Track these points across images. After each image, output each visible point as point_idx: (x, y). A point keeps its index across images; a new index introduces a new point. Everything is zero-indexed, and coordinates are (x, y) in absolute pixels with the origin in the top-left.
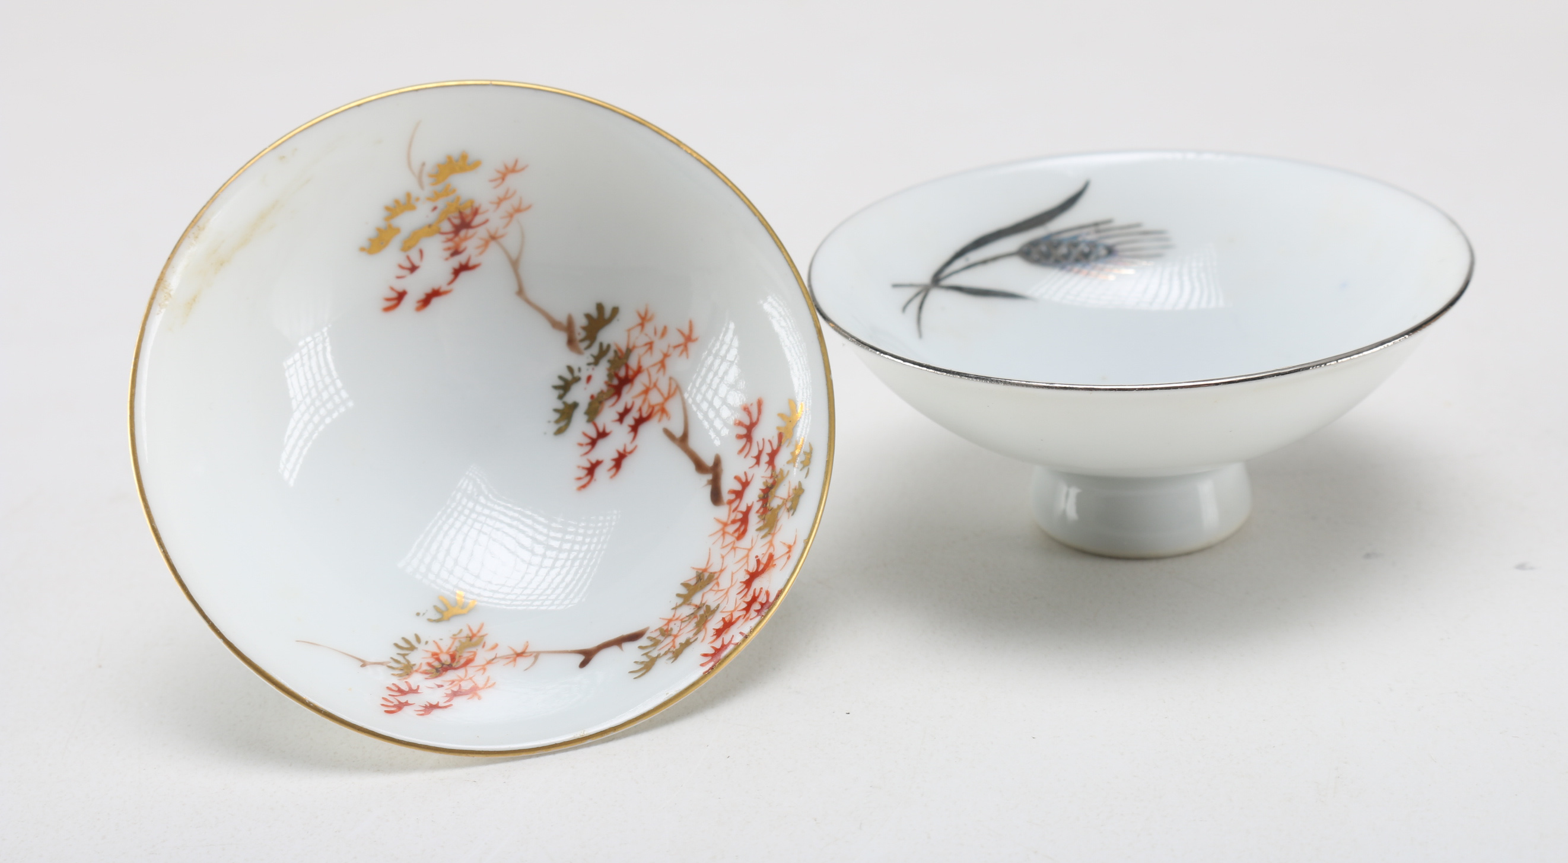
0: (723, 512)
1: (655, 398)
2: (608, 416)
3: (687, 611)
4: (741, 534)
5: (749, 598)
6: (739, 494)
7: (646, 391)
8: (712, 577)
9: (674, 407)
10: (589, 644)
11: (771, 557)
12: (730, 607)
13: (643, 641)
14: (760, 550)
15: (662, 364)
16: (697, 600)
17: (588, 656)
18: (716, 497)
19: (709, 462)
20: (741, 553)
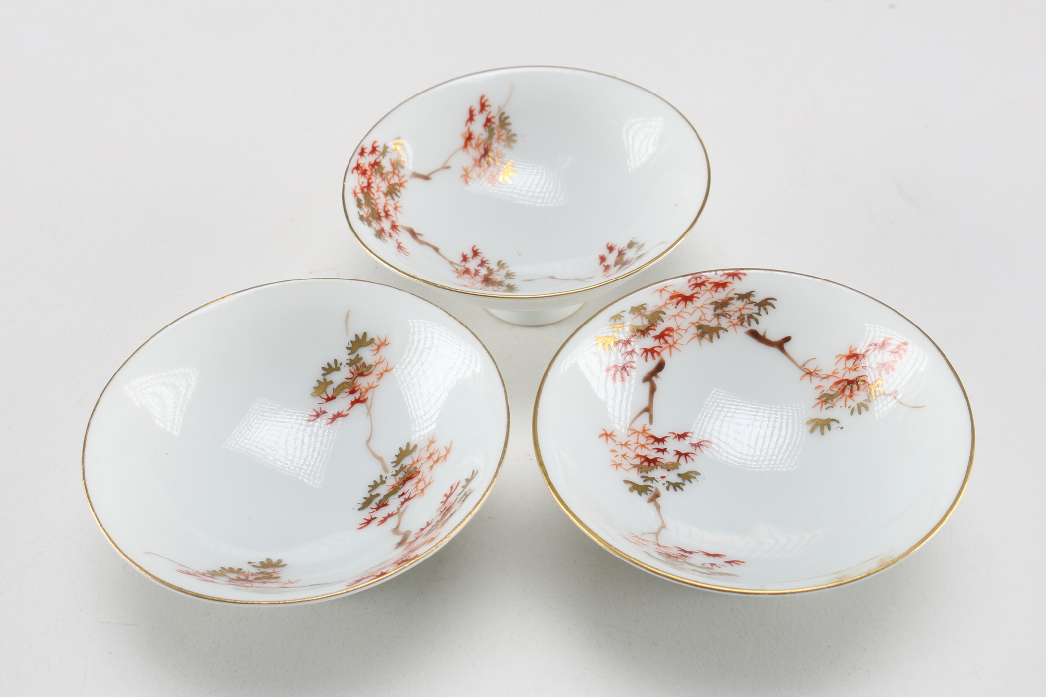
0: (665, 355)
1: (642, 440)
2: (669, 457)
3: (724, 323)
4: (669, 330)
5: (698, 289)
6: (652, 351)
7: (643, 446)
8: (700, 327)
9: (638, 427)
10: (775, 351)
11: (672, 298)
12: (708, 295)
13: (754, 326)
14: (671, 310)
15: (626, 444)
16: (714, 324)
17: (780, 345)
18: (660, 366)
19: (648, 384)
20: (679, 320)
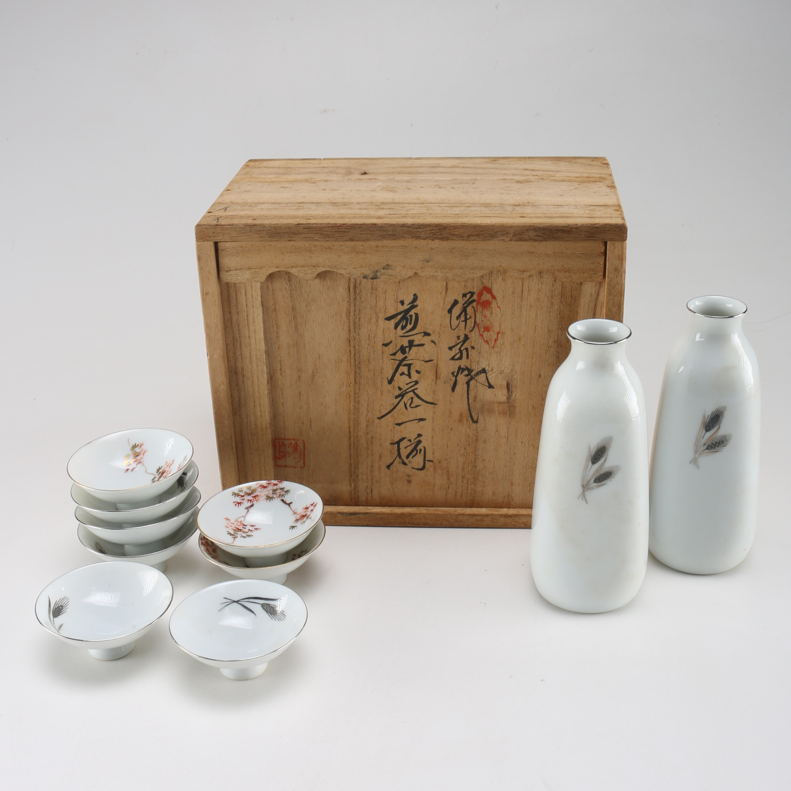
0: (255, 502)
1: (239, 524)
2: (245, 530)
3: (275, 496)
4: (258, 495)
6: (251, 501)
7: (238, 525)
8: (267, 496)
9: (239, 520)
10: (287, 506)
11: (260, 486)
12: (271, 487)
13: (283, 498)
14: (259, 490)
15: (233, 523)
16: (271, 496)
17: (289, 504)
18: (252, 505)
19: (247, 510)
20: (261, 493)
